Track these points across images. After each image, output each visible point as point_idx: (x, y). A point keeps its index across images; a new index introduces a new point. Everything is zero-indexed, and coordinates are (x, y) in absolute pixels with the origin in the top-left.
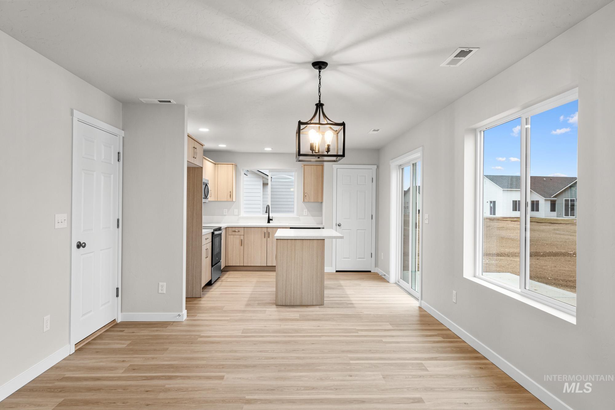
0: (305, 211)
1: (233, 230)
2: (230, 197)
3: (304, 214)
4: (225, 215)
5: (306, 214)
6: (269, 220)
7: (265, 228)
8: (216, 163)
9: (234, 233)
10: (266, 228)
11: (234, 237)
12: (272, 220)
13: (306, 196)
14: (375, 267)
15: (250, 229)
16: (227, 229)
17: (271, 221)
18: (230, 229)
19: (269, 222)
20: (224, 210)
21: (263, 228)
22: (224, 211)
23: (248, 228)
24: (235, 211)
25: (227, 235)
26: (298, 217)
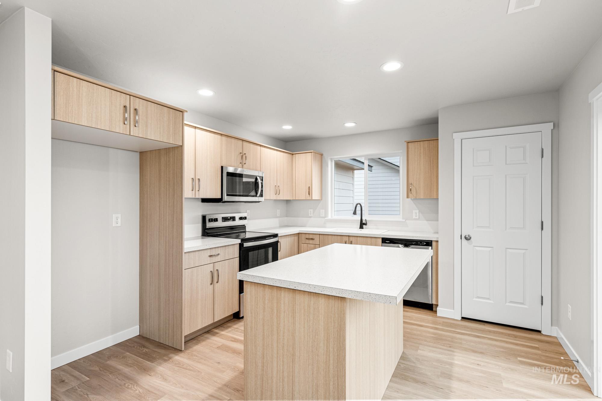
0: (416, 213)
1: (306, 237)
2: (309, 194)
3: (414, 217)
4: (311, 217)
5: (417, 217)
6: (362, 225)
7: (346, 237)
8: (294, 153)
9: (307, 241)
10: (348, 237)
11: (308, 246)
12: (366, 224)
13: (411, 190)
14: (552, 325)
15: (326, 236)
16: (300, 235)
17: (364, 226)
18: (303, 235)
19: (361, 227)
20: (309, 210)
21: (344, 237)
22: (309, 213)
23: (324, 236)
24: (321, 212)
25: (300, 243)
26: (404, 220)
